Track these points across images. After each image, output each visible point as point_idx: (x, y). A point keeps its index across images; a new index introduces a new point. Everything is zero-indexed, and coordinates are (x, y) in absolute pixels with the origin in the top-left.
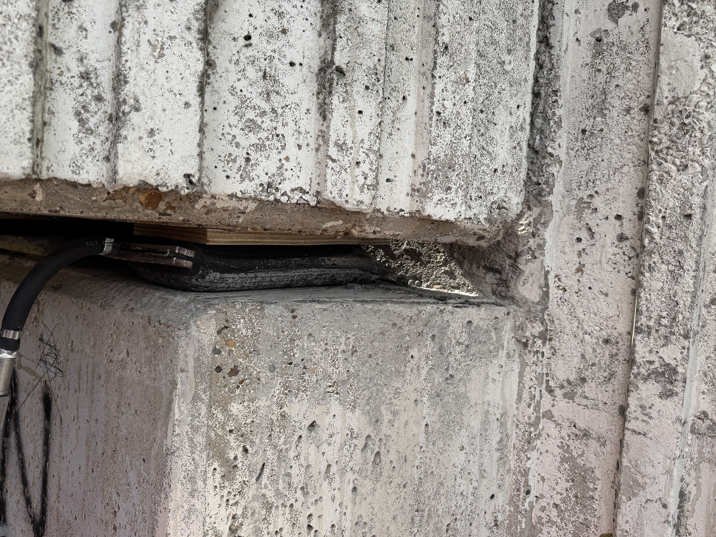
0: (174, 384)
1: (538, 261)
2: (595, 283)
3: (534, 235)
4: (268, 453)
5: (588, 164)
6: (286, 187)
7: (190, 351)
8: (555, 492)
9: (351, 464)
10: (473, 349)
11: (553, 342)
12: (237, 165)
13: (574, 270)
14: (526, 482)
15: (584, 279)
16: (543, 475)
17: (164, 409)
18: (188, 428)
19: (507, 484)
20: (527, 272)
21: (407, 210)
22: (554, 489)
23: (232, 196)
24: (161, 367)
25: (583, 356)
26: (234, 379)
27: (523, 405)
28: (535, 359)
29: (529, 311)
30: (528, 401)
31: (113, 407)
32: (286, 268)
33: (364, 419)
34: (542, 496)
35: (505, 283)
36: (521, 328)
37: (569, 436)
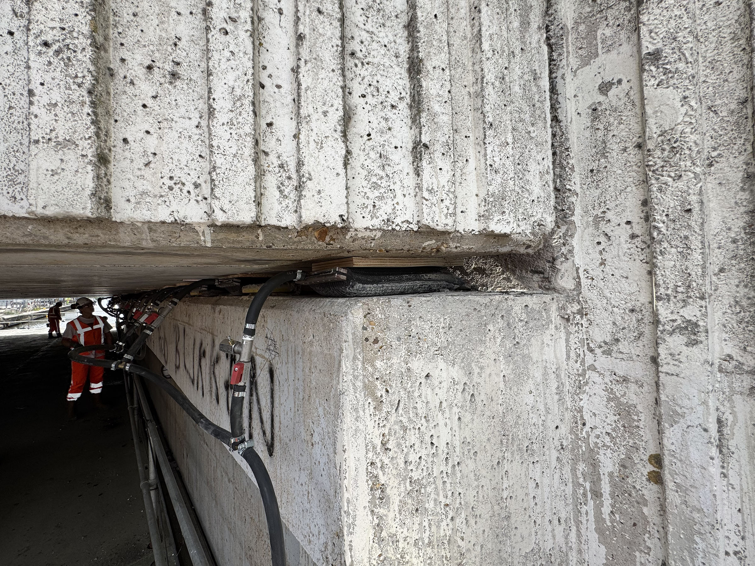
0: (341, 350)
1: (570, 261)
2: (616, 271)
3: (564, 245)
4: (402, 393)
5: (599, 191)
6: (398, 220)
7: (349, 329)
8: (606, 424)
9: (455, 402)
10: (531, 325)
11: (588, 316)
12: (368, 210)
13: (598, 264)
14: (582, 416)
15: (607, 269)
16: (594, 411)
17: (336, 366)
18: (351, 377)
19: (567, 419)
20: (563, 271)
21: (477, 230)
22: (605, 422)
23: (366, 229)
24: (333, 341)
25: (614, 323)
26: (376, 346)
27: (571, 362)
28: (577, 328)
29: (568, 296)
30: (575, 358)
31: (307, 370)
32: (400, 281)
33: (461, 372)
34: (596, 427)
35: (547, 279)
36: (563, 308)
37: (611, 382)
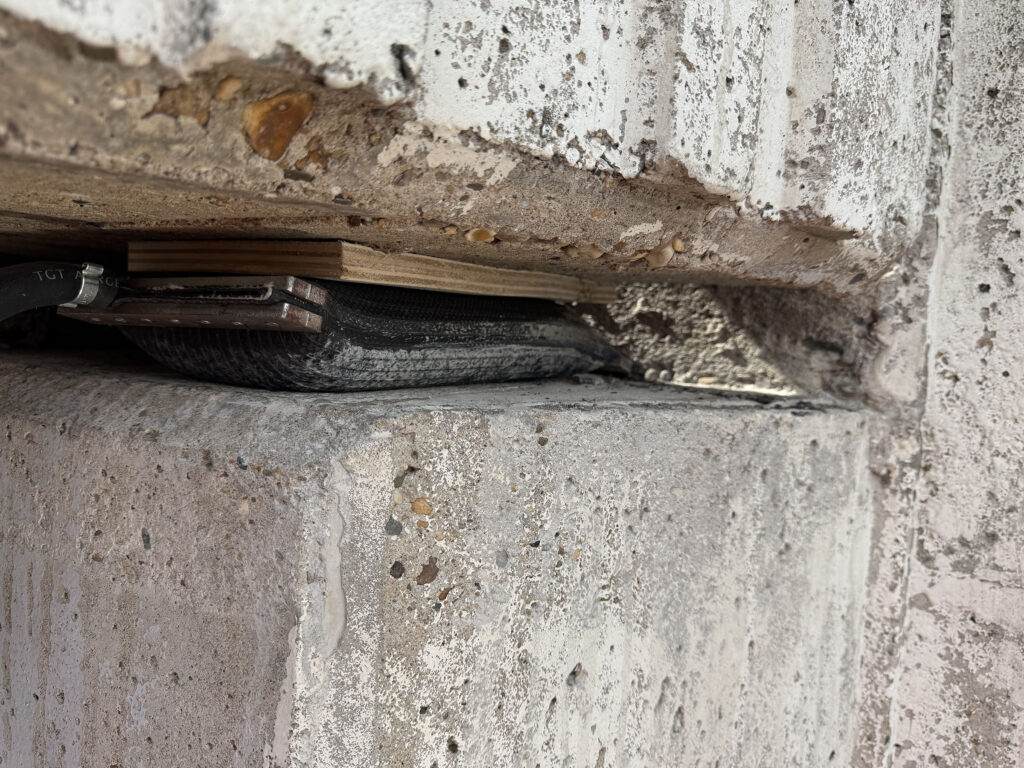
1: (915, 327)
2: (1016, 365)
3: (906, 280)
4: (497, 745)
5: (1002, 151)
6: (578, 125)
7: (332, 531)
8: (934, 736)
9: (637, 741)
10: (818, 494)
11: (932, 473)
12: (481, 56)
13: (974, 343)
14: (886, 723)
15: (995, 358)
16: (910, 707)
18: (328, 715)
19: (851, 728)
20: (894, 349)
21: (777, 207)
22: (932, 731)
23: (469, 135)
25: (991, 495)
26: (429, 590)
27: (881, 586)
28: (904, 504)
29: (897, 419)
30: (890, 579)
32: (472, 341)
33: (660, 648)
34: (909, 744)
35: (853, 370)
36: (882, 450)
37: (962, 636)
